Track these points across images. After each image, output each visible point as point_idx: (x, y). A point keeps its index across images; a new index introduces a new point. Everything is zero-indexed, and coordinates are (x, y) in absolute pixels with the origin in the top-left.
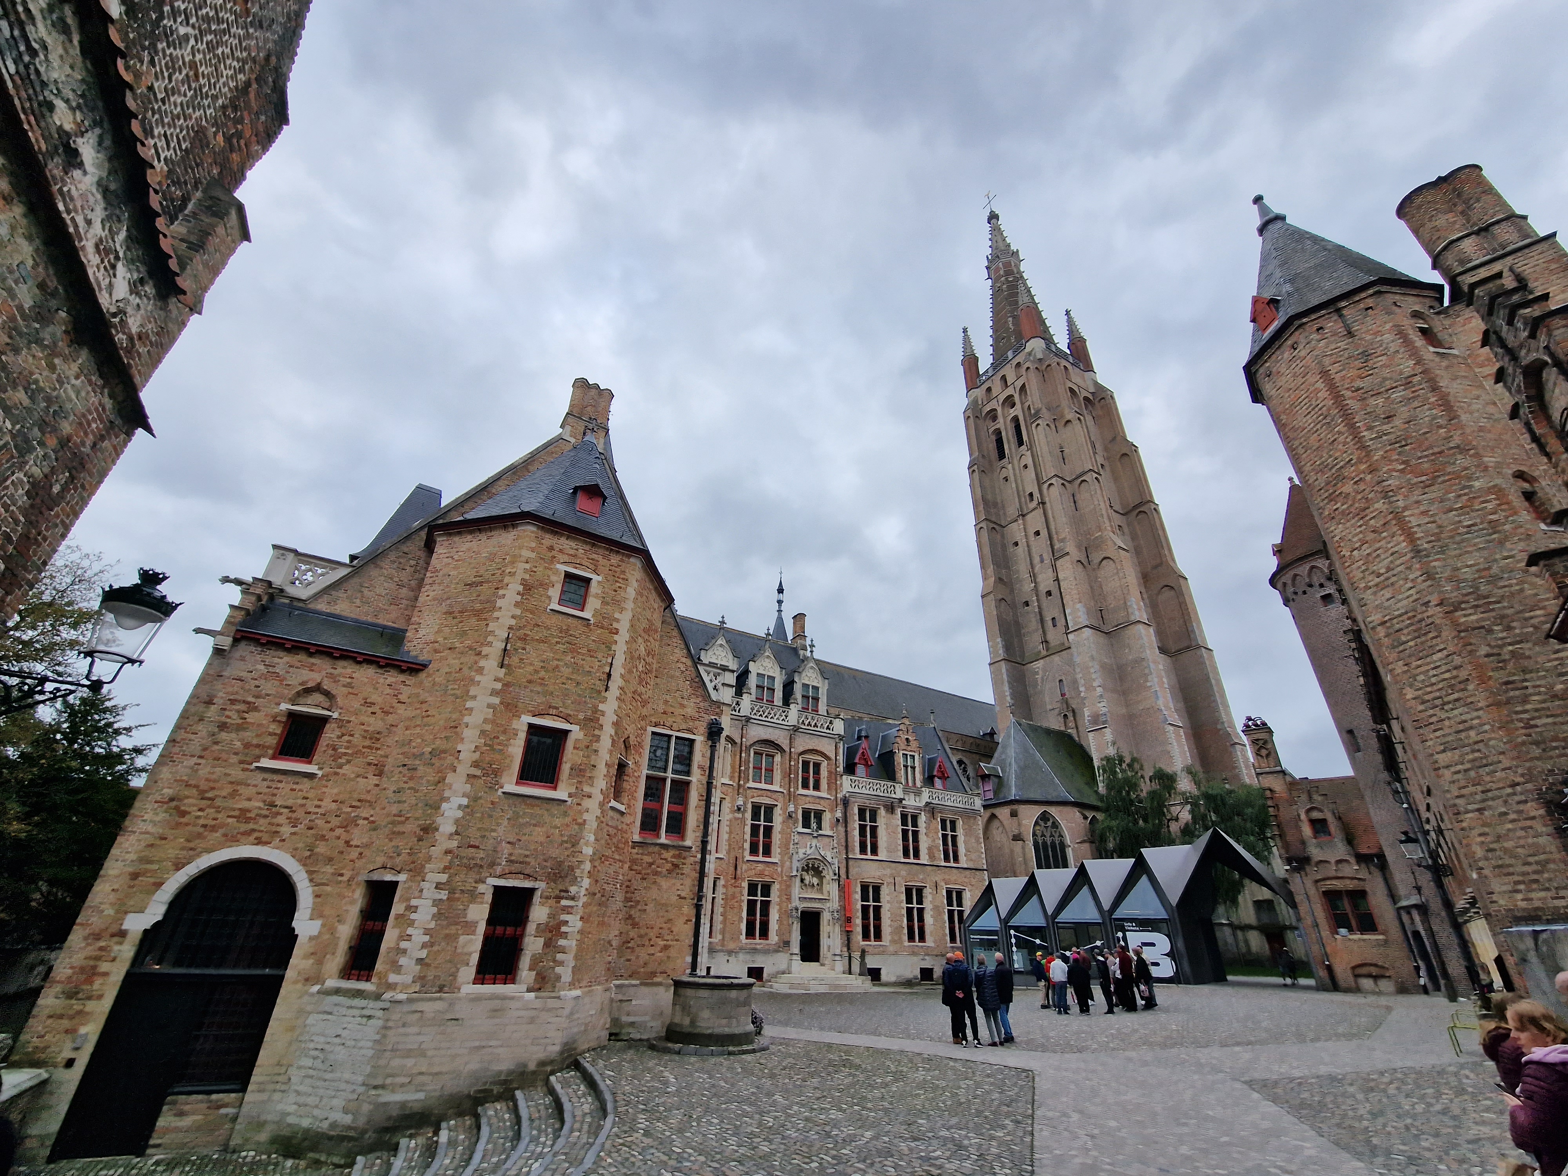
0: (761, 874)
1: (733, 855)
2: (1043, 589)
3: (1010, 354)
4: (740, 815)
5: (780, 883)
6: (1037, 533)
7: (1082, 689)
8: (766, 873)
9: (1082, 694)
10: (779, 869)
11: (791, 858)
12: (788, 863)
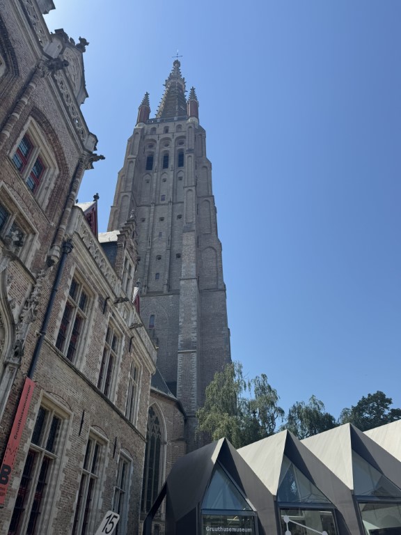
2: (155, 252)
3: (175, 118)
6: (162, 219)
7: (181, 320)
9: (180, 324)
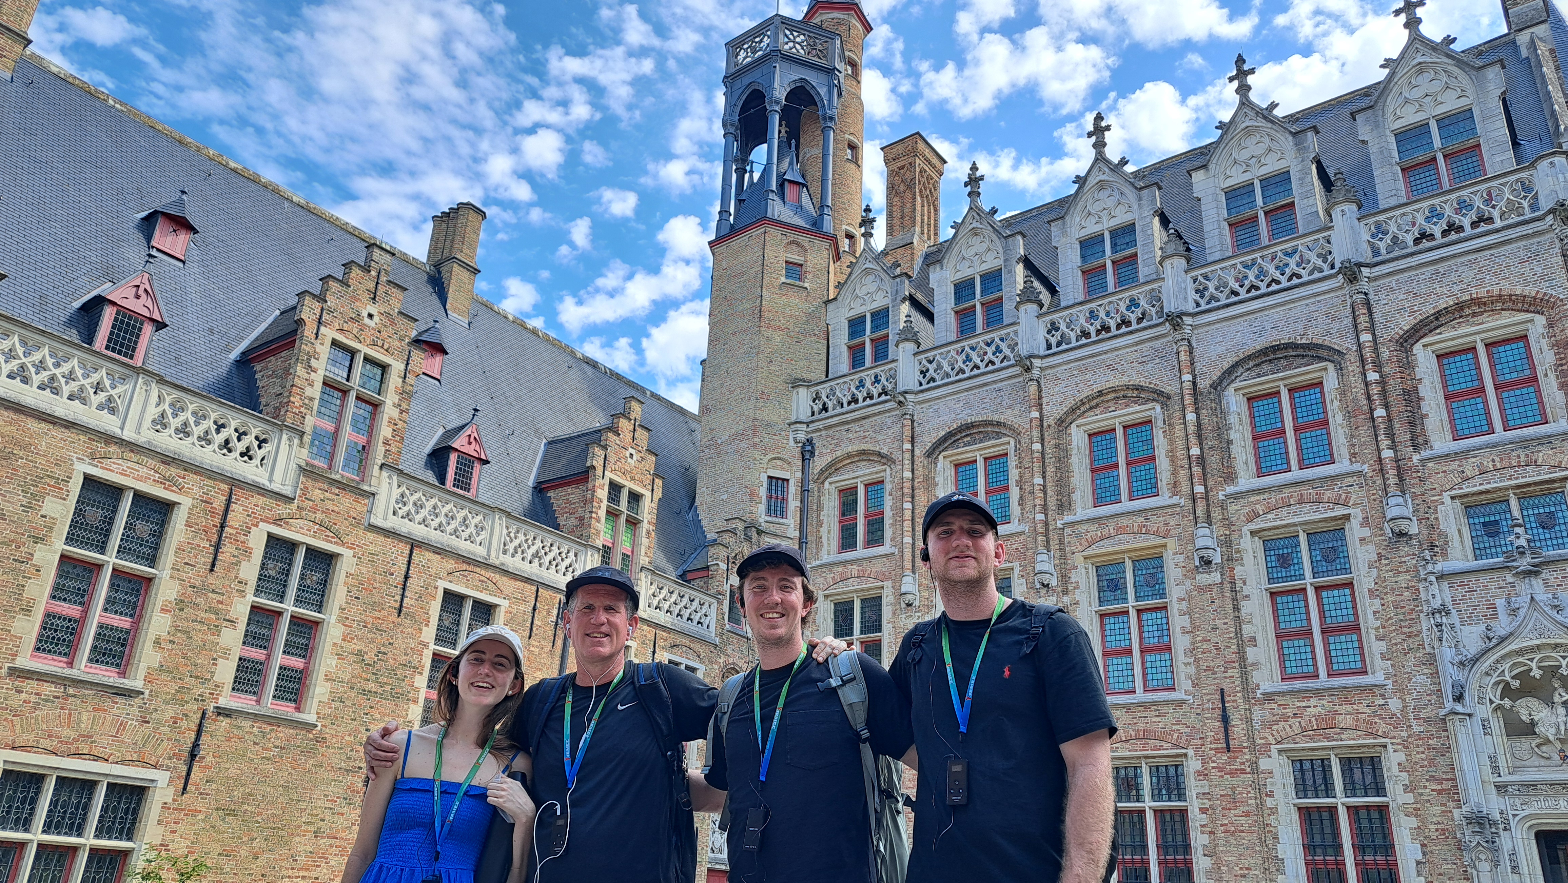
0: (1326, 725)
1: (1209, 687)
4: (1216, 577)
5: (1405, 745)
8: (1345, 721)
10: (1394, 704)
11: (1431, 660)
12: (1421, 680)
